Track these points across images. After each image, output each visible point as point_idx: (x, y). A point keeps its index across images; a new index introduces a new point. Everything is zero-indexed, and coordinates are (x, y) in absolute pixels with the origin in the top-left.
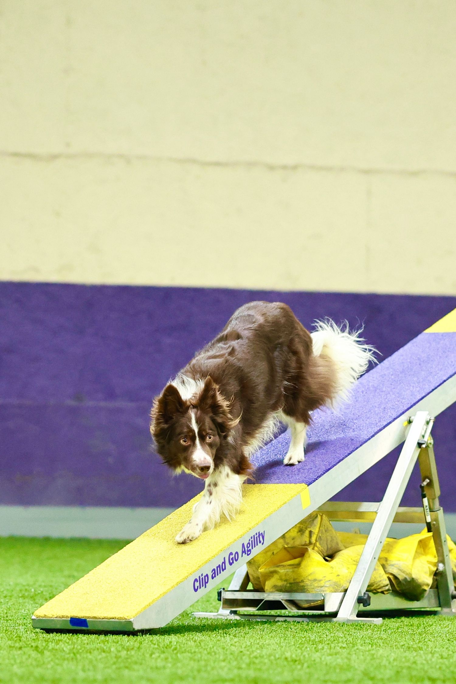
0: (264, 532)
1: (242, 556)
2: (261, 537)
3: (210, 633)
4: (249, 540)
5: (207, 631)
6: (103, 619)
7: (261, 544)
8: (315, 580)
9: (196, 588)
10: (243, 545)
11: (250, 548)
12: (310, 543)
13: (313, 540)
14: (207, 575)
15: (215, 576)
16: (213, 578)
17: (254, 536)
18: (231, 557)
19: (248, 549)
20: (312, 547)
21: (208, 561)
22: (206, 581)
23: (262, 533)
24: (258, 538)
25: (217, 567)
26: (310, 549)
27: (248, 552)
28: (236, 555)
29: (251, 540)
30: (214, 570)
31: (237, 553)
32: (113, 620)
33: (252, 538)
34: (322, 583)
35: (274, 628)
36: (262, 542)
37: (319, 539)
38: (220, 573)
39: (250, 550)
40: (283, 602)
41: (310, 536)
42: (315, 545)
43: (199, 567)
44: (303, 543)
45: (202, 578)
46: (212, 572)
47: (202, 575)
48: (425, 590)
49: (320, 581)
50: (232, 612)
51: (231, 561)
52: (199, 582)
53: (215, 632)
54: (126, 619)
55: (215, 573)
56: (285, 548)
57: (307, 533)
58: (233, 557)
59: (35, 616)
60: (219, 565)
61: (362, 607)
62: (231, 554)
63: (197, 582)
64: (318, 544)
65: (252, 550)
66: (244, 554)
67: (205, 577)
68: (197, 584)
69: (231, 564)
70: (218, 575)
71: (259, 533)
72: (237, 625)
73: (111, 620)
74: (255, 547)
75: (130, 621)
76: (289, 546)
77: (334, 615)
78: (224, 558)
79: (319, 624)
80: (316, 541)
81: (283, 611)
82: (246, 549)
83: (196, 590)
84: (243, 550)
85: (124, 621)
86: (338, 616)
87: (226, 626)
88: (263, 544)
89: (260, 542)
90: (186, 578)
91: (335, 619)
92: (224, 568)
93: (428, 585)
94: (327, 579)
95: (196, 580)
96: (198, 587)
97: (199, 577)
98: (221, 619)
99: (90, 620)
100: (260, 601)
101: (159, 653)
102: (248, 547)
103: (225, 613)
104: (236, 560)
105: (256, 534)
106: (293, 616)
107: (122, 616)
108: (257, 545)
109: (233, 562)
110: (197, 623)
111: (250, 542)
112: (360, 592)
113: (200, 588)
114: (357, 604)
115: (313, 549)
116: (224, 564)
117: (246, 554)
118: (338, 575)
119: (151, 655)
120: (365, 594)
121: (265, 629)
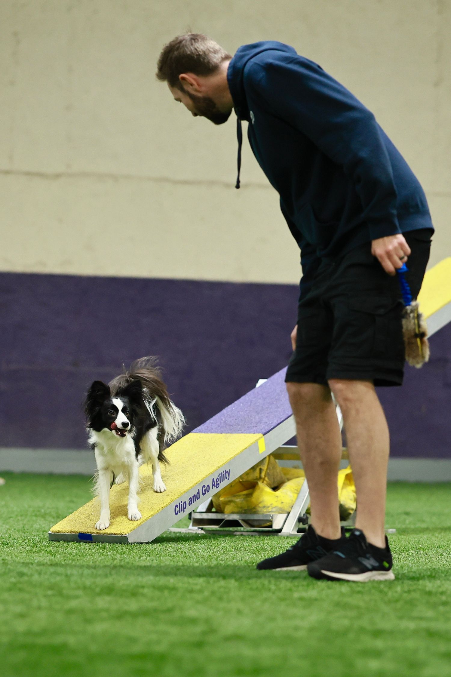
0: (230, 470)
1: (212, 489)
2: (227, 474)
3: (184, 543)
4: (218, 476)
5: (181, 542)
6: (104, 534)
7: (227, 479)
8: (264, 507)
9: (177, 512)
10: (213, 480)
11: (219, 482)
12: (260, 478)
13: (263, 475)
14: (185, 502)
15: (191, 504)
16: (189, 505)
17: (222, 473)
18: (204, 489)
19: (217, 483)
20: (262, 480)
21: (186, 492)
22: (185, 507)
23: (228, 471)
24: (225, 475)
25: (193, 497)
26: (260, 483)
27: (217, 485)
28: (208, 487)
29: (219, 476)
30: (191, 498)
31: (208, 486)
32: (112, 535)
33: (220, 474)
34: (270, 509)
35: (234, 539)
36: (228, 478)
37: (267, 474)
38: (195, 501)
39: (218, 484)
40: (240, 521)
41: (260, 473)
42: (264, 479)
43: (179, 496)
44: (255, 478)
45: (182, 505)
46: (189, 500)
47: (181, 502)
48: (350, 514)
49: (268, 507)
50: (199, 528)
51: (204, 492)
52: (179, 508)
53: (187, 542)
54: (123, 535)
55: (191, 501)
56: (240, 482)
57: (258, 470)
58: (205, 489)
59: (51, 531)
60: (195, 495)
61: (301, 526)
62: (204, 486)
63: (178, 507)
64: (266, 479)
65: (220, 484)
66: (214, 487)
67: (184, 503)
68: (177, 509)
69: (203, 494)
70: (193, 502)
71: (226, 471)
72: (204, 537)
73: (110, 535)
74: (222, 481)
75: (126, 536)
76: (244, 480)
77: (280, 531)
78: (199, 490)
79: (268, 537)
80: (265, 476)
81: (239, 528)
82: (216, 483)
83: (176, 514)
84: (213, 484)
85: (121, 536)
86: (283, 531)
87: (196, 538)
88: (228, 479)
89: (226, 478)
90: (169, 504)
91: (280, 534)
92: (198, 497)
93: (352, 509)
94: (274, 506)
95: (177, 506)
96: (178, 511)
97: (179, 504)
98: (192, 533)
99: (95, 535)
100: (222, 520)
101: (146, 556)
102: (217, 482)
103: (194, 529)
104: (208, 492)
105: (224, 472)
106: (247, 531)
107: (119, 532)
108: (224, 480)
109: (205, 493)
110: (173, 535)
111: (219, 478)
112: (300, 513)
113: (180, 512)
114: (298, 523)
115: (263, 482)
116: (198, 494)
117: (216, 487)
118: (282, 503)
119: (140, 558)
120: (304, 515)
121: (227, 540)
